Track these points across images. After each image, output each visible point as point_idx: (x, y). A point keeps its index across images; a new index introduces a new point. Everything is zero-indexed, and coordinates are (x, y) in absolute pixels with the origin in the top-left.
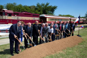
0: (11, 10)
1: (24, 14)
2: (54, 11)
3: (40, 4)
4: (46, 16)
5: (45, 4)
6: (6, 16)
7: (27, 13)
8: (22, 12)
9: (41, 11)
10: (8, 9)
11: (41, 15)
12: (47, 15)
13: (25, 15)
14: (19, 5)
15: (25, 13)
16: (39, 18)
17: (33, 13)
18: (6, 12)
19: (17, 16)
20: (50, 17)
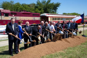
0: (7, 9)
1: (22, 14)
2: (57, 9)
3: (40, 2)
4: (47, 15)
5: (46, 2)
6: (3, 16)
7: (25, 12)
8: (20, 11)
9: (42, 10)
10: (4, 9)
11: (42, 15)
12: (49, 14)
13: (24, 15)
14: (17, 3)
15: (23, 12)
16: (40, 18)
17: (33, 12)
18: (2, 11)
19: (14, 16)
20: (53, 17)
